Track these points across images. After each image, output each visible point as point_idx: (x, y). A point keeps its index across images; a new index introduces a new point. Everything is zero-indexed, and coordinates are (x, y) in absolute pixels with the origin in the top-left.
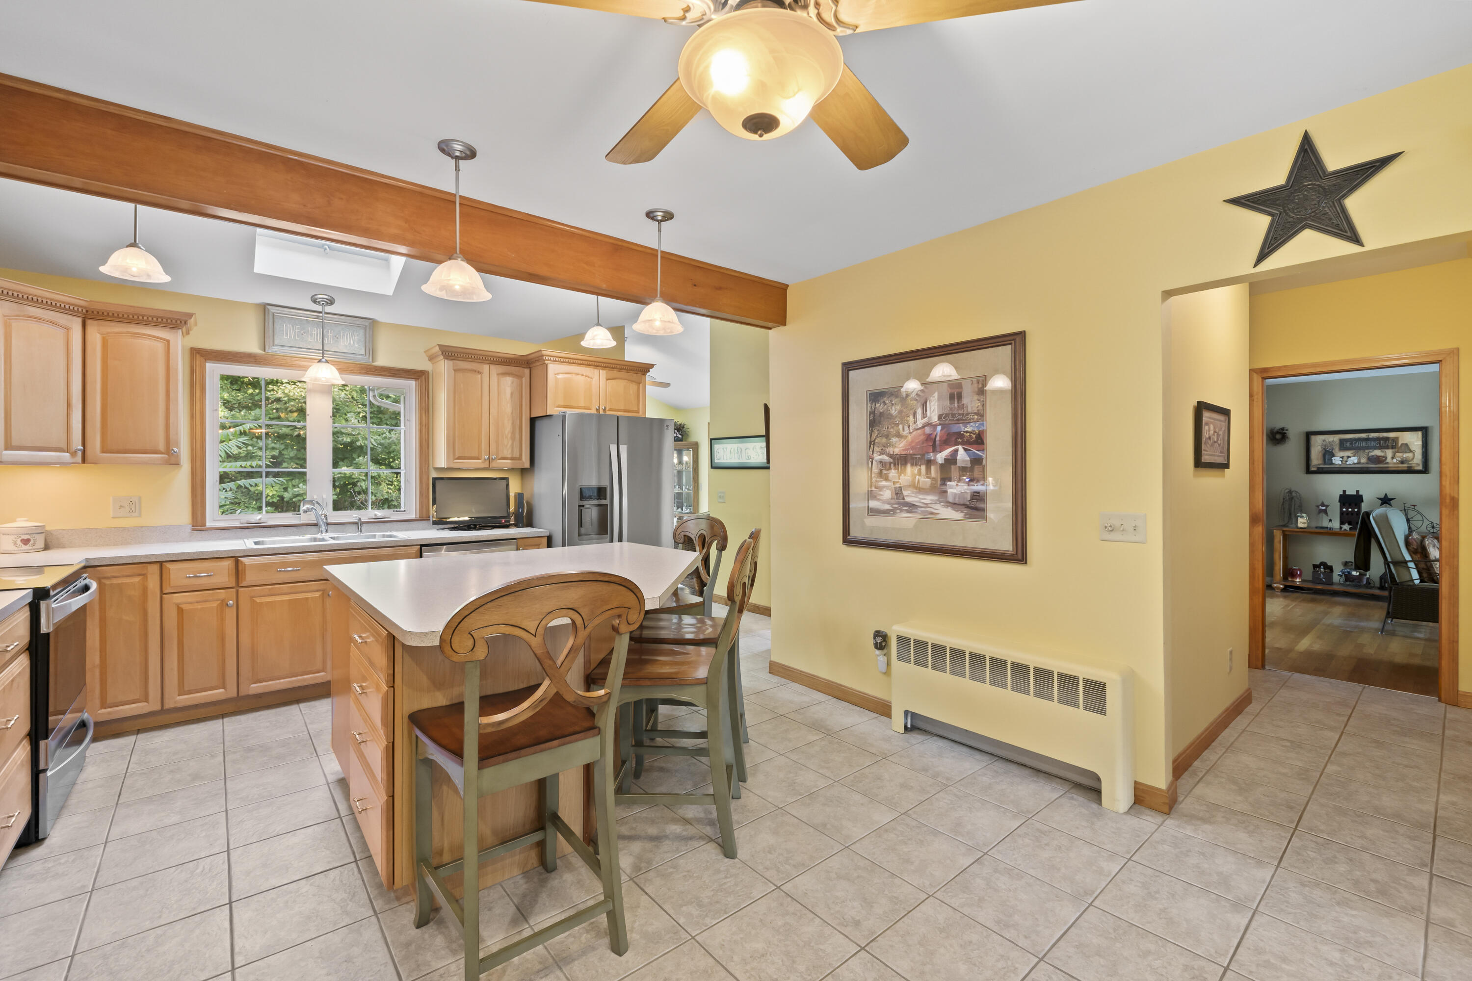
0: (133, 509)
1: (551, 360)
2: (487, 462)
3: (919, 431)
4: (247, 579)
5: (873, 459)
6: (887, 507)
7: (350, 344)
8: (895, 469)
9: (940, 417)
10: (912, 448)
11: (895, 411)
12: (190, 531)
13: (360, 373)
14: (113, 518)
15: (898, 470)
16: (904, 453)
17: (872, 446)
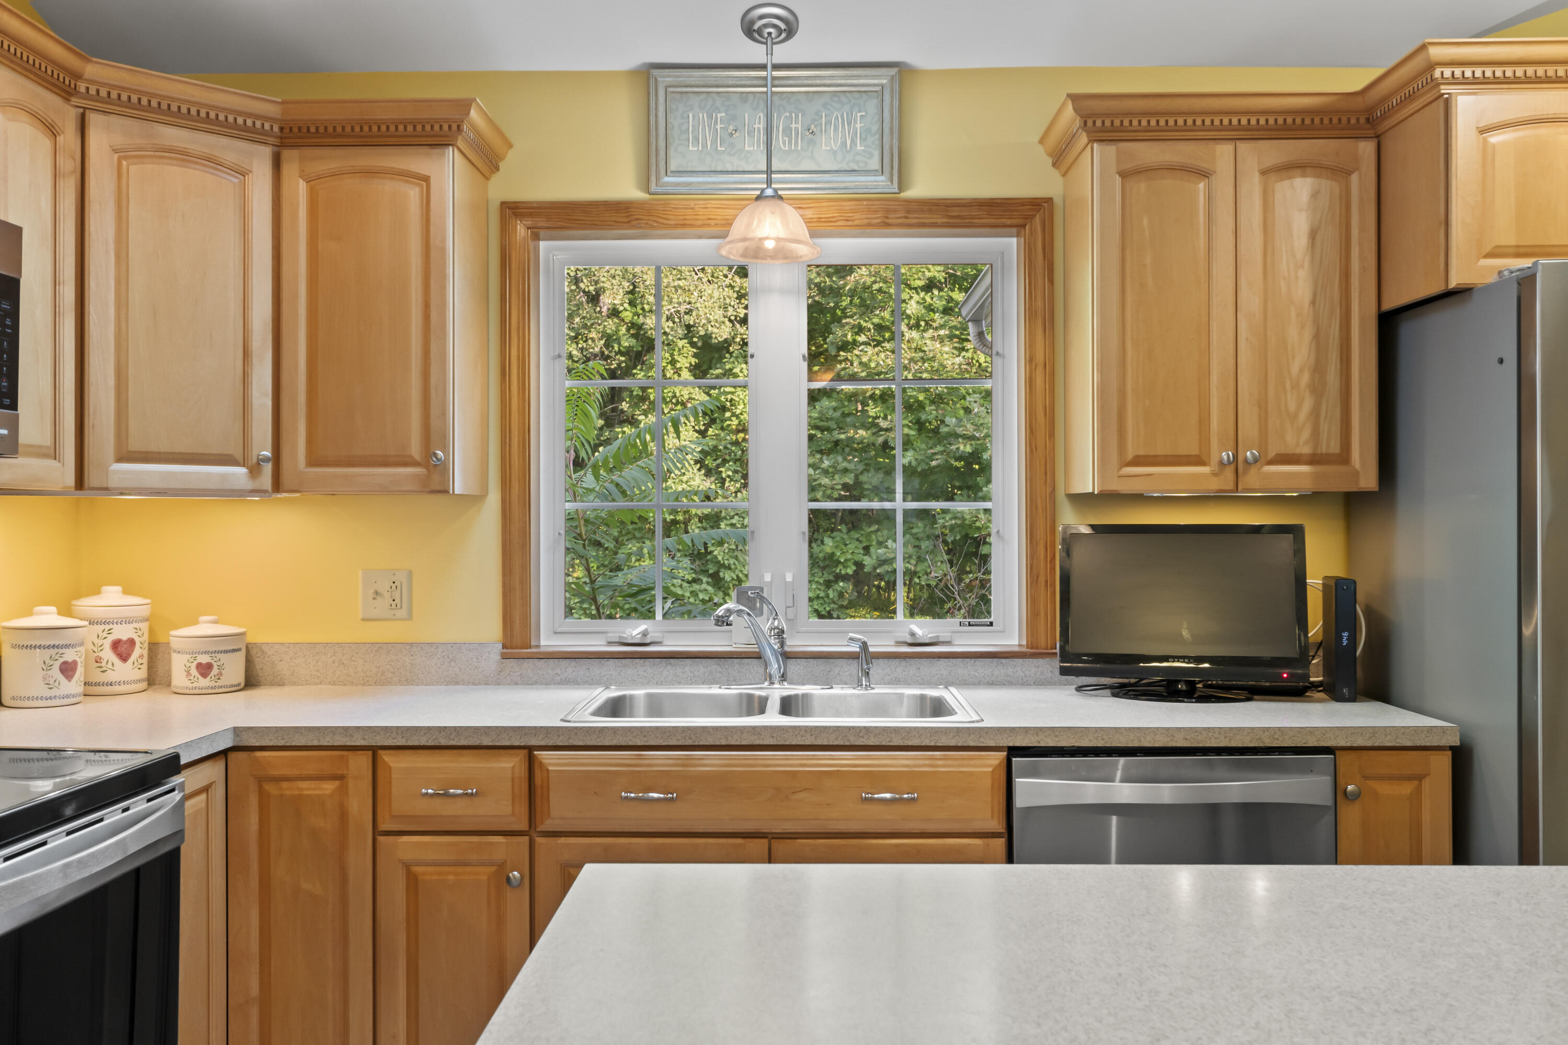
0: (398, 601)
2: (1229, 473)
4: (554, 812)
7: (844, 144)
12: (498, 657)
13: (869, 225)
14: (363, 620)
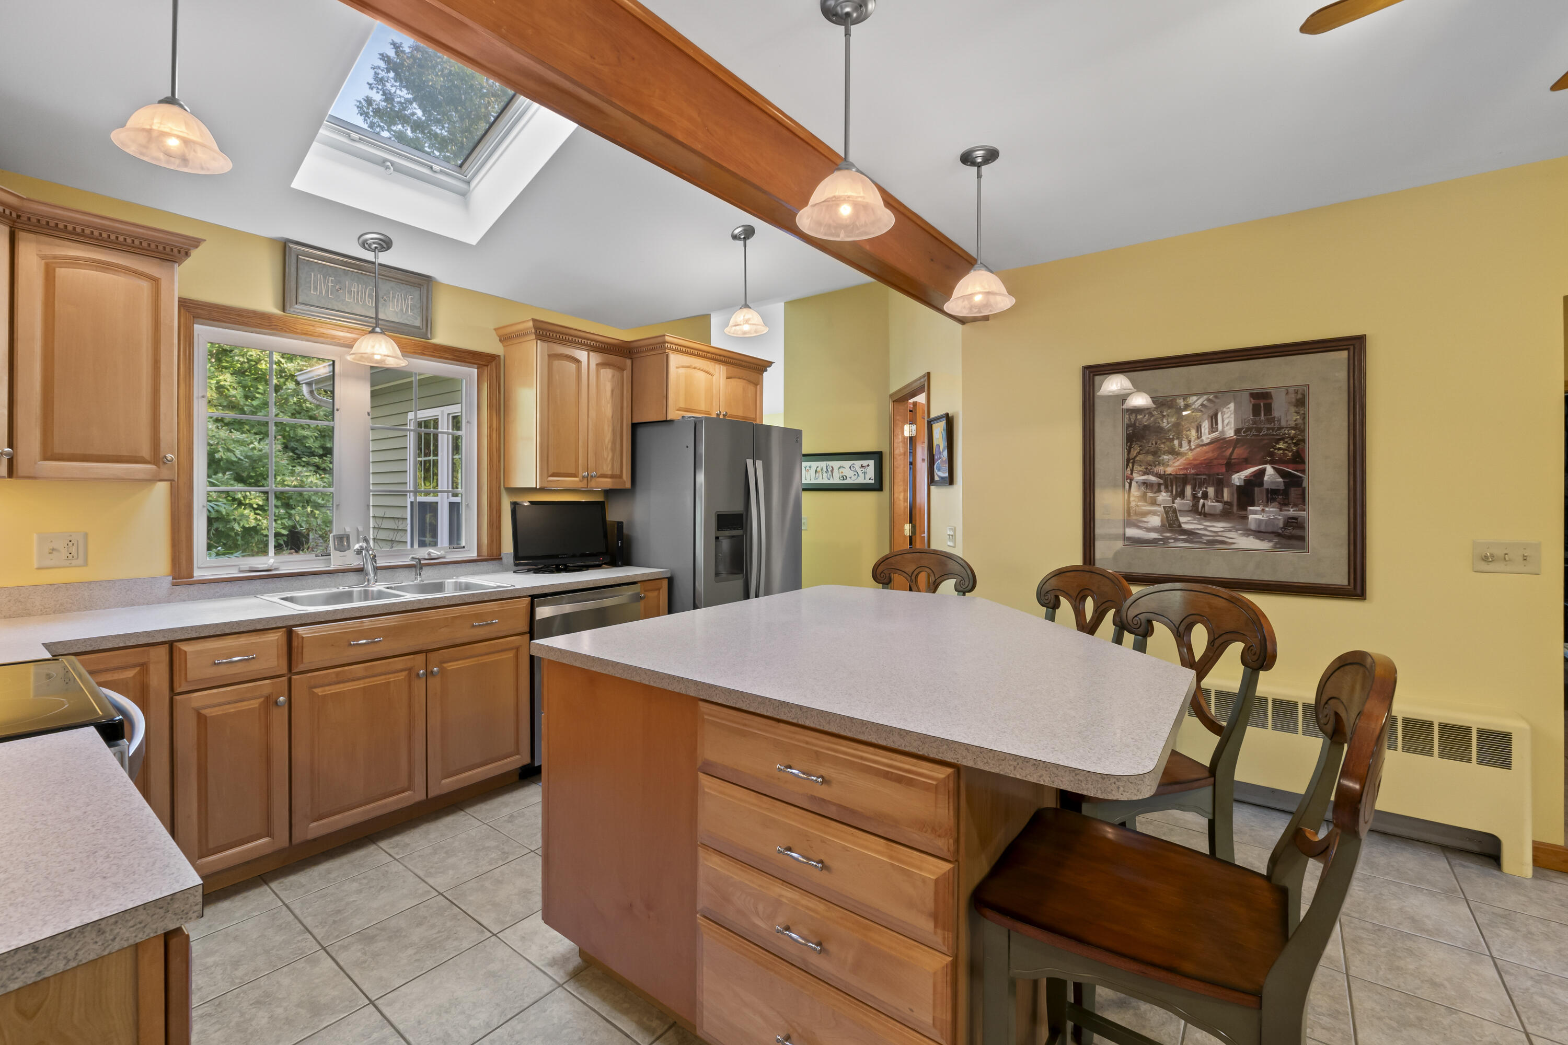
0: (74, 554)
1: (675, 350)
2: (585, 480)
3: (1206, 447)
4: (305, 661)
5: (1131, 480)
6: (1153, 535)
7: (402, 310)
8: (1167, 492)
9: (1237, 431)
10: (1195, 466)
11: (1168, 423)
12: (170, 585)
13: (415, 353)
14: (38, 569)
15: (1172, 492)
16: (1182, 472)
17: (1130, 465)
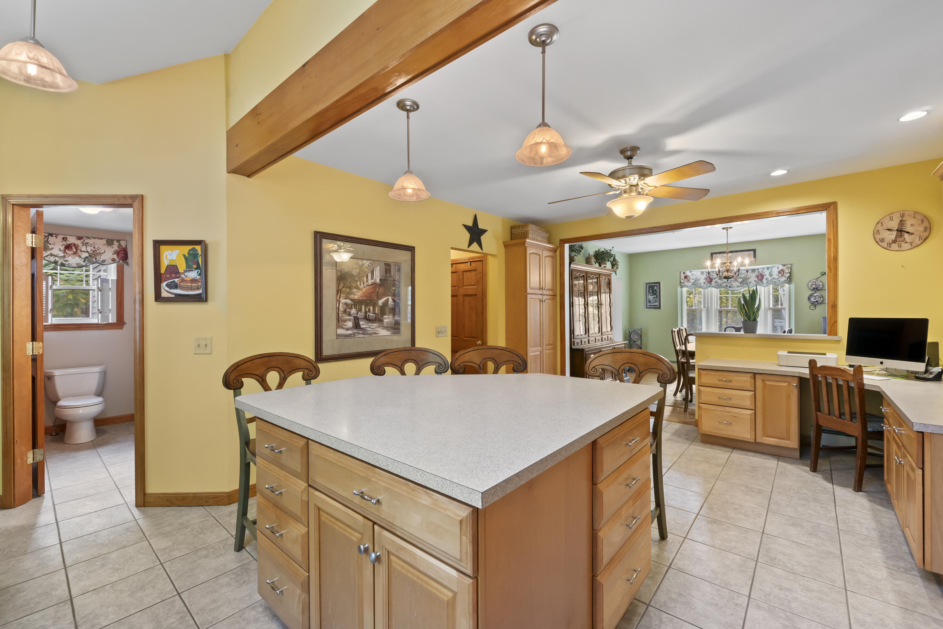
3: (370, 287)
5: (340, 302)
6: (350, 332)
8: (355, 309)
9: (381, 280)
10: (366, 296)
11: (356, 273)
15: (357, 309)
16: (361, 298)
17: (339, 293)
